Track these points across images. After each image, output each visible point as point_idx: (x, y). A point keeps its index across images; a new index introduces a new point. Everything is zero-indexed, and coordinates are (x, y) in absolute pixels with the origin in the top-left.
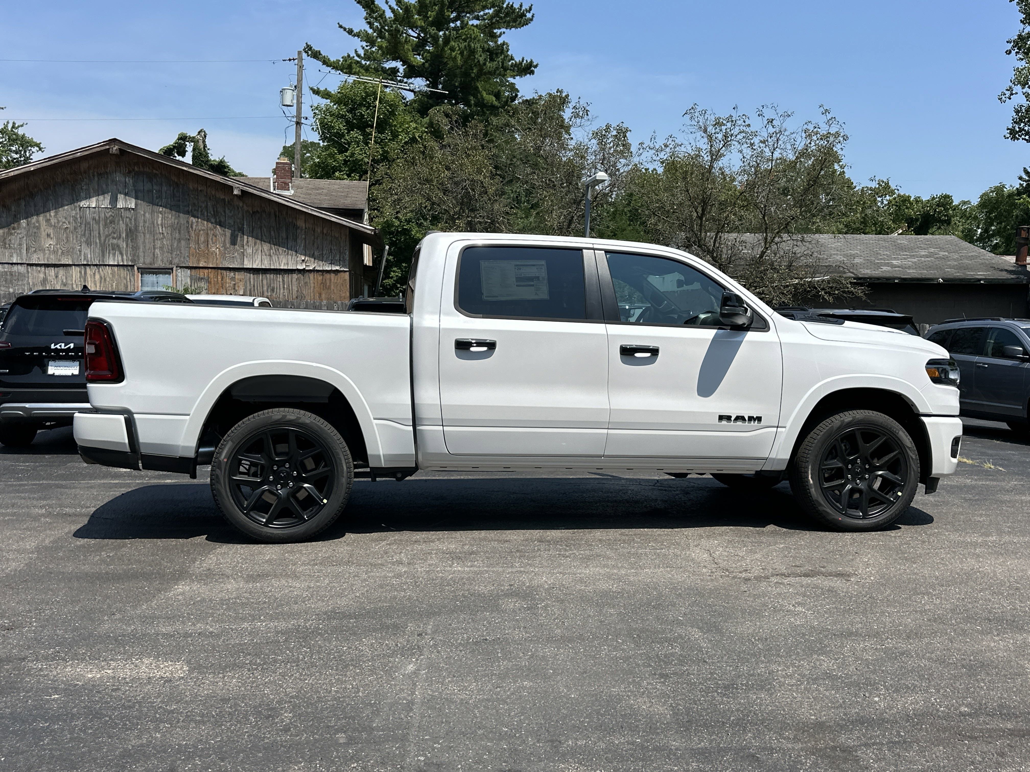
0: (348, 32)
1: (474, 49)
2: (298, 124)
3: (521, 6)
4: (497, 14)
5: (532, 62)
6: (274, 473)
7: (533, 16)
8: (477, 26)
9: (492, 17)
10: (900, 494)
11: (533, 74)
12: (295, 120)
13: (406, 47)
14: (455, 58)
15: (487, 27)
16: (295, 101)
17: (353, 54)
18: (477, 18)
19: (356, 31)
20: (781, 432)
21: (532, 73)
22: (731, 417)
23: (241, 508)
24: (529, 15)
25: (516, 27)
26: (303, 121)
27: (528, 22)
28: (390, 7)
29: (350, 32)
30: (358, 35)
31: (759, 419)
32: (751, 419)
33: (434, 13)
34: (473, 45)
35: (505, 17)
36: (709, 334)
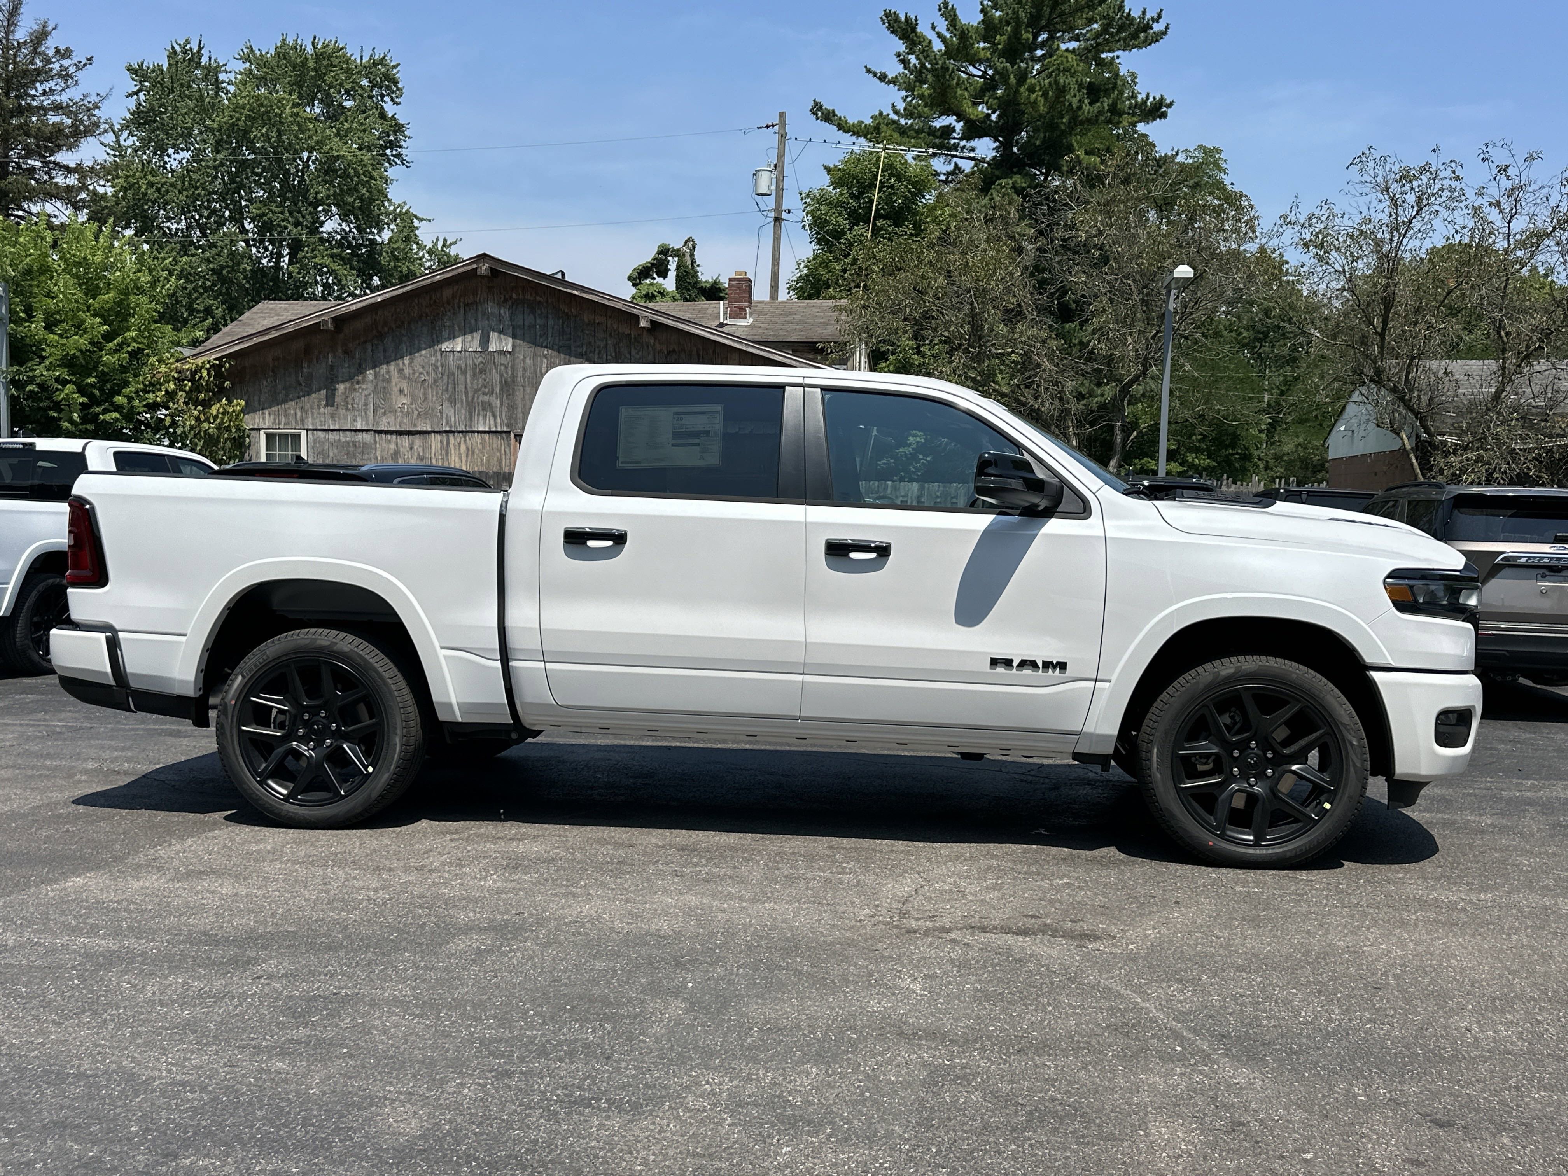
0: (880, 79)
1: (1064, 86)
2: (778, 220)
3: (1144, 13)
4: (1105, 29)
5: (1162, 98)
6: (306, 724)
7: (1167, 28)
8: (1074, 51)
9: (1098, 35)
10: (1327, 806)
11: (1165, 118)
12: (773, 214)
13: (959, 92)
14: (1035, 102)
15: (1089, 51)
16: (773, 188)
17: (888, 111)
18: (1077, 38)
19: (890, 76)
20: (1103, 689)
21: (1164, 116)
22: (1012, 661)
23: (255, 773)
24: (1157, 27)
25: (1139, 47)
26: (784, 215)
27: (1158, 37)
28: (939, 35)
29: (883, 78)
30: (894, 81)
31: (1063, 666)
33: (1005, 37)
34: (1062, 81)
35: (1117, 33)
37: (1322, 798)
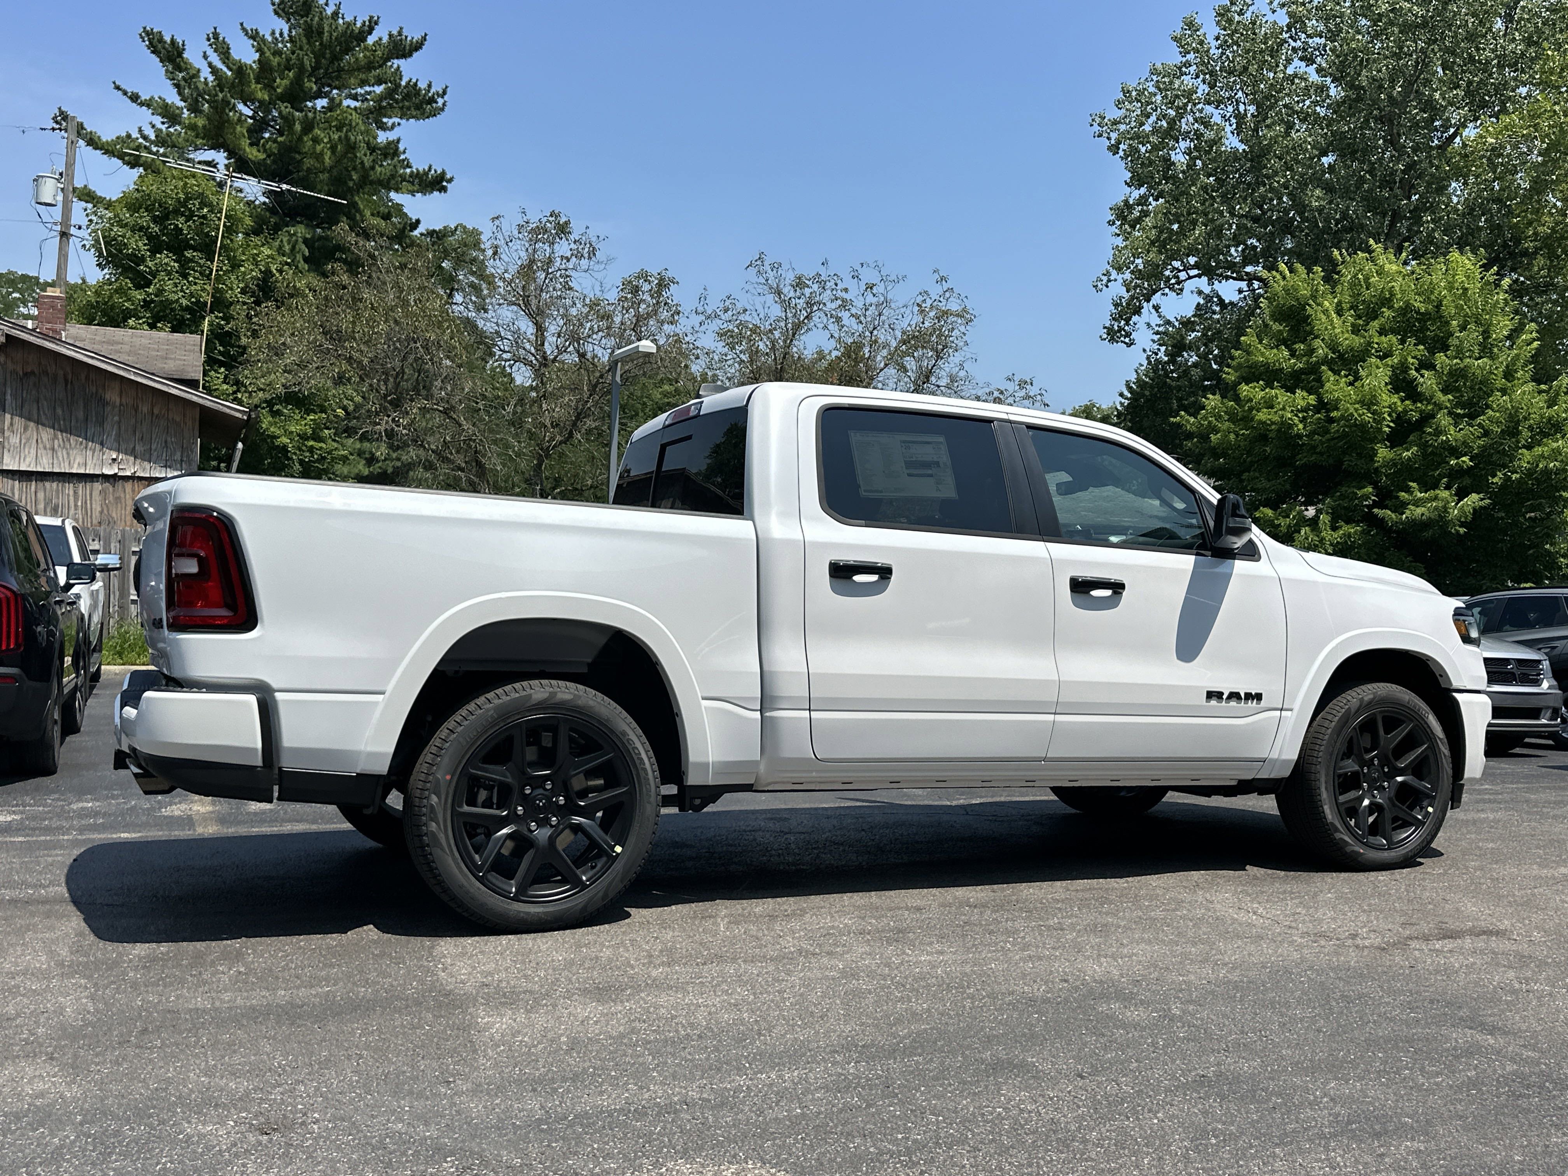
0: (131, 98)
1: (355, 143)
2: (64, 235)
3: (430, 86)
4: (389, 94)
5: (443, 173)
6: (526, 800)
7: (444, 104)
8: (355, 109)
9: (381, 98)
10: (1430, 809)
11: (445, 191)
12: (58, 228)
13: (238, 128)
14: (322, 154)
15: (372, 113)
16: (60, 198)
17: (135, 134)
18: (355, 98)
19: (144, 97)
20: (1286, 717)
21: (443, 189)
22: (1222, 694)
23: (473, 868)
24: (440, 101)
25: (417, 118)
26: (73, 231)
27: (437, 112)
28: (210, 65)
29: (134, 98)
30: (148, 104)
31: (1258, 697)
32: (1249, 696)
33: (286, 82)
34: (352, 138)
35: (402, 100)
36: (1186, 562)
37: (1425, 803)
